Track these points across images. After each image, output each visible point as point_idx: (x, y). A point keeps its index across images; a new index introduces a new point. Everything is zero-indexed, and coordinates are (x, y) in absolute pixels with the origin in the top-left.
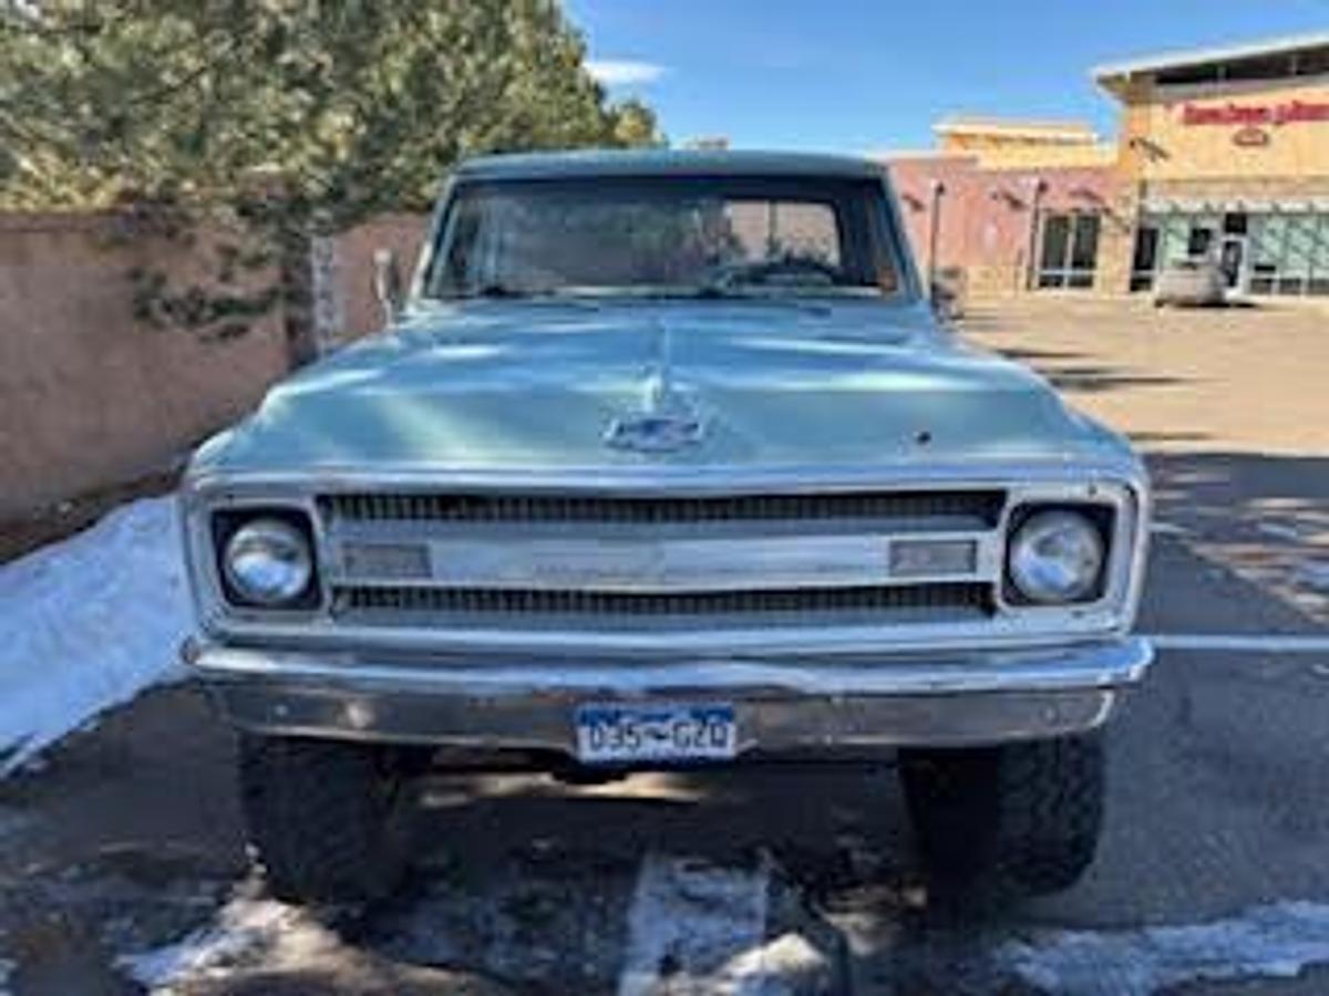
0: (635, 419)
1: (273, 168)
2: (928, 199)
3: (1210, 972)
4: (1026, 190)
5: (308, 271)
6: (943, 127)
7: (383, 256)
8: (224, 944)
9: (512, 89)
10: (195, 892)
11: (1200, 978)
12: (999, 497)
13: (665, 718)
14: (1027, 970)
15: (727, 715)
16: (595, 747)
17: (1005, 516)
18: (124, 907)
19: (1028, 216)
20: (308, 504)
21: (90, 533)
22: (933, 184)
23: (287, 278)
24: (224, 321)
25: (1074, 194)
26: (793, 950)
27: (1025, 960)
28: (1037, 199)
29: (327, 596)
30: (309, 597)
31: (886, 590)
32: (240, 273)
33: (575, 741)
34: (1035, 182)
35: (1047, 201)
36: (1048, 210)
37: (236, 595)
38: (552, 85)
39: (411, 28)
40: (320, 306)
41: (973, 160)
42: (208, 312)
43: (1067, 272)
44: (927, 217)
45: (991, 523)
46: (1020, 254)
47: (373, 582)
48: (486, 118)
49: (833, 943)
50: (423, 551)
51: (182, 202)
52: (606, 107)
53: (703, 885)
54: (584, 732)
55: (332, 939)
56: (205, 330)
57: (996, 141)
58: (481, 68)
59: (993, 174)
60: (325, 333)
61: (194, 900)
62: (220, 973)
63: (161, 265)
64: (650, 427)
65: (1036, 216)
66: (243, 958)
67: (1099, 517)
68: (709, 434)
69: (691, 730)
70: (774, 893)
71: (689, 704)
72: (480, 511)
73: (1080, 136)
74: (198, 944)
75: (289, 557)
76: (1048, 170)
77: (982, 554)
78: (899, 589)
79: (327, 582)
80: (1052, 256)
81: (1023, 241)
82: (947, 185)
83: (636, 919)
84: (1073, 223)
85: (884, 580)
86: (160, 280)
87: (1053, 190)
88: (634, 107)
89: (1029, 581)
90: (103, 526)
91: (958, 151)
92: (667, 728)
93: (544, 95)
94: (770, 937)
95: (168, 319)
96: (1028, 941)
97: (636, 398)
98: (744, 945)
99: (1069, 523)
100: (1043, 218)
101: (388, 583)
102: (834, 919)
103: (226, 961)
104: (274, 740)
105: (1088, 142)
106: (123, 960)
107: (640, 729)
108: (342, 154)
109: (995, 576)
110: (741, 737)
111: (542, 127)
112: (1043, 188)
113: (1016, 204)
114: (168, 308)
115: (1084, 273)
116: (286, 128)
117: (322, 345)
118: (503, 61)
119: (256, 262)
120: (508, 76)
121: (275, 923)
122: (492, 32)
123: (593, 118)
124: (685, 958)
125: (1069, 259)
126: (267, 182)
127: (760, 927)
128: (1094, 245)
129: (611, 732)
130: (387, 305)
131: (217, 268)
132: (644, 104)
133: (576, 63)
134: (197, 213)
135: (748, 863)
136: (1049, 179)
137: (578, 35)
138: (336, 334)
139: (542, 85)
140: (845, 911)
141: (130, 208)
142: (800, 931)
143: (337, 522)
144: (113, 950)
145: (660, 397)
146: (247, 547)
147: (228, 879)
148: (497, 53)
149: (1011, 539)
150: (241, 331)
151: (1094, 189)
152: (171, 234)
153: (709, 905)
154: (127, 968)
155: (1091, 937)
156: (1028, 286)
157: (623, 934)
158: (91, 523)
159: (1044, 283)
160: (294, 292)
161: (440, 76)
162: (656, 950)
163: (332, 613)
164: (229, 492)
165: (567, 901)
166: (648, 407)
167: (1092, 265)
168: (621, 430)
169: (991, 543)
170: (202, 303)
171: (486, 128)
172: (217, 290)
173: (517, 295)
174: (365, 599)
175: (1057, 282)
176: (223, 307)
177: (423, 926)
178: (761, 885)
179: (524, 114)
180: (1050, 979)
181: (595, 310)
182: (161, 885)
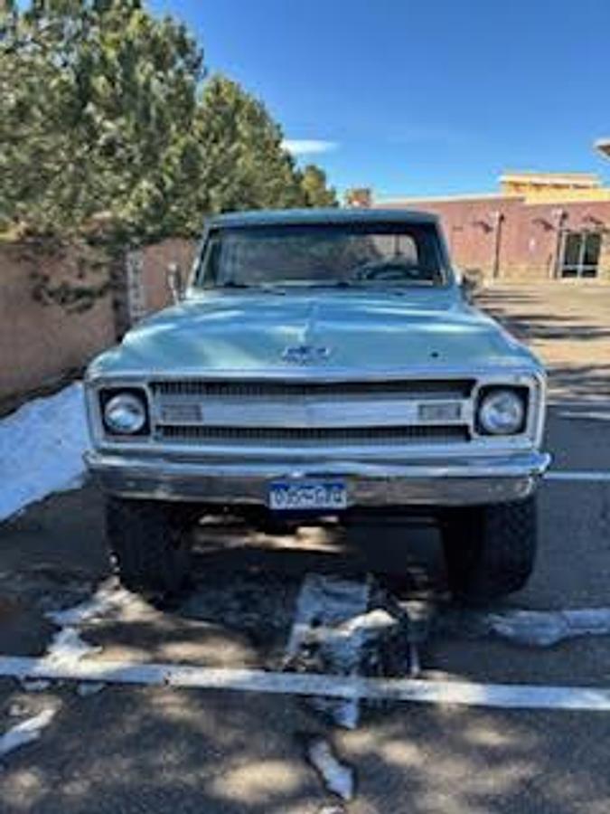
0: (297, 347)
1: (107, 214)
2: (495, 224)
3: (593, 631)
4: (554, 217)
5: (125, 272)
6: (504, 178)
7: (173, 267)
8: (99, 609)
9: (240, 162)
10: (81, 585)
11: (588, 633)
12: (472, 382)
13: (310, 488)
14: (499, 628)
15: (341, 487)
16: (279, 502)
17: (475, 393)
18: (47, 593)
19: (554, 235)
20: (144, 386)
21: (14, 416)
22: (497, 215)
23: (114, 276)
24: (80, 302)
25: (585, 220)
26: (381, 617)
27: (498, 622)
28: (561, 224)
29: (153, 429)
30: (144, 431)
31: (418, 427)
32: (89, 273)
33: (268, 500)
34: (560, 212)
35: (567, 224)
36: (568, 231)
37: (110, 430)
38: (263, 159)
39: (183, 130)
40: (131, 293)
41: (522, 200)
42: (71, 297)
43: (580, 267)
44: (493, 235)
45: (467, 395)
46: (551, 257)
47: (175, 423)
48: (225, 181)
49: (401, 615)
50: (197, 408)
51: (57, 236)
52: (295, 169)
53: (337, 588)
54: (273, 495)
55: (149, 608)
56: (70, 307)
57: (538, 186)
58: (222, 151)
59: (535, 207)
60: (135, 309)
61: (80, 590)
62: (96, 621)
63: (46, 271)
64: (303, 350)
65: (560, 235)
66: (108, 614)
67: (522, 393)
68: (333, 353)
69: (323, 494)
70: (372, 593)
71: (323, 481)
72: (224, 389)
73: (591, 183)
74: (86, 608)
75: (135, 412)
76: (570, 205)
77: (464, 410)
78: (424, 427)
79: (153, 424)
80: (570, 257)
81: (553, 249)
82: (506, 215)
83: (301, 602)
84: (584, 238)
85: (415, 422)
86: (46, 279)
87: (572, 216)
88: (312, 168)
89: (488, 424)
90: (20, 411)
91: (513, 194)
92: (311, 492)
93: (259, 164)
94: (369, 610)
95: (51, 301)
96: (502, 615)
97: (296, 336)
98: (355, 615)
99: (506, 395)
100: (565, 234)
101: (182, 423)
102: (402, 605)
103: (99, 615)
104: (126, 501)
105: (595, 187)
106: (48, 615)
107: (299, 493)
108: (145, 205)
109: (470, 422)
110: (348, 500)
111: (257, 183)
112: (564, 216)
113: (548, 227)
114: (51, 294)
115: (589, 268)
116: (116, 193)
117: (133, 314)
118: (235, 146)
119: (97, 266)
120: (238, 154)
121: (121, 600)
122: (227, 131)
123: (288, 177)
124: (326, 620)
125: (581, 259)
126: (102, 223)
127: (364, 607)
128: (597, 251)
129: (285, 494)
130: (175, 293)
131: (76, 272)
132: (320, 167)
133: (277, 143)
134: (66, 243)
135: (360, 578)
136: (569, 210)
137: (278, 127)
138: (142, 309)
139: (258, 158)
140: (408, 600)
141: (30, 240)
142: (384, 609)
143: (158, 394)
144: (43, 611)
145: (307, 335)
146: (115, 408)
147: (98, 581)
148: (232, 141)
149: (480, 403)
150: (88, 307)
151: (597, 217)
152: (52, 253)
153: (339, 597)
154: (51, 618)
155: (534, 614)
156: (555, 276)
157: (294, 608)
158: (13, 411)
159: (566, 274)
160: (117, 283)
161: (199, 158)
162: (310, 615)
163: (156, 439)
164: (108, 380)
165: (267, 593)
166: (302, 339)
167: (596, 263)
168: (290, 351)
169: (468, 405)
170: (68, 292)
171: (225, 187)
172: (77, 284)
173: (243, 287)
174: (170, 431)
175: (573, 273)
176: (81, 293)
177: (195, 602)
178: (365, 589)
179: (246, 177)
180: (510, 631)
181: (283, 294)
182: (65, 582)
